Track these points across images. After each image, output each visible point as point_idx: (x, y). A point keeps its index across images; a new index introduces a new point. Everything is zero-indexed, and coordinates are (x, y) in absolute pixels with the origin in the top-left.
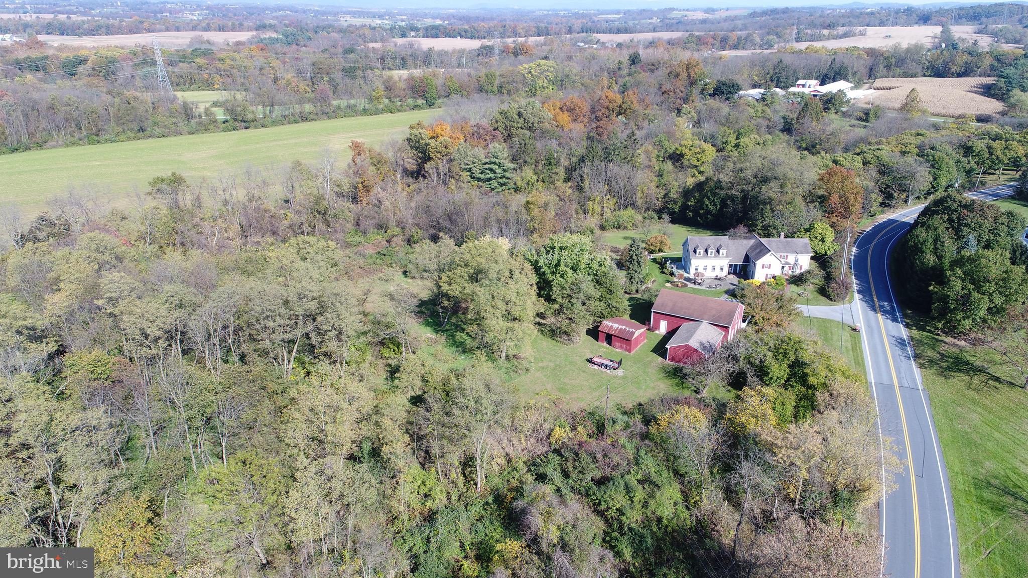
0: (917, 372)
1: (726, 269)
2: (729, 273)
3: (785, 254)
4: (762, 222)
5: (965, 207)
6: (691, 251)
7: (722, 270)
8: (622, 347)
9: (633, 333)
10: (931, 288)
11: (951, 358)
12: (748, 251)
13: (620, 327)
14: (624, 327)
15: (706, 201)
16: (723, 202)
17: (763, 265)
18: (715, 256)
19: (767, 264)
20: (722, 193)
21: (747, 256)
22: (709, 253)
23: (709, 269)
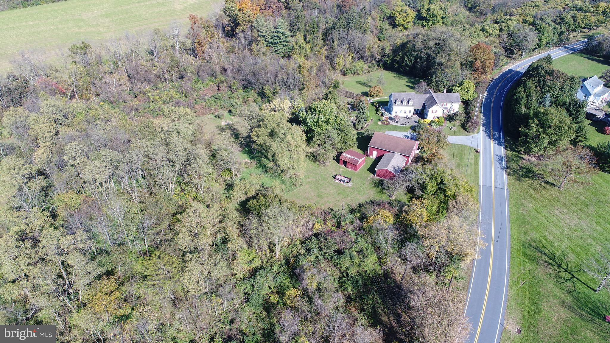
0: (505, 177)
1: (412, 112)
2: (414, 114)
3: (446, 103)
4: (435, 79)
5: (548, 73)
6: (393, 102)
7: (410, 112)
8: (352, 168)
9: (358, 161)
10: (520, 129)
11: (525, 169)
12: (425, 101)
13: (351, 157)
14: (353, 157)
15: (406, 58)
16: (416, 59)
17: (433, 111)
18: (406, 105)
19: (434, 110)
20: (415, 54)
21: (424, 105)
22: (403, 103)
23: (403, 112)
